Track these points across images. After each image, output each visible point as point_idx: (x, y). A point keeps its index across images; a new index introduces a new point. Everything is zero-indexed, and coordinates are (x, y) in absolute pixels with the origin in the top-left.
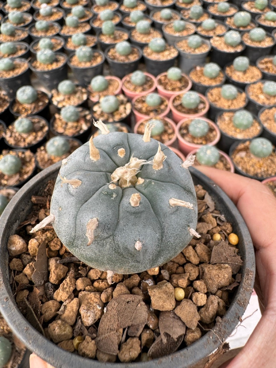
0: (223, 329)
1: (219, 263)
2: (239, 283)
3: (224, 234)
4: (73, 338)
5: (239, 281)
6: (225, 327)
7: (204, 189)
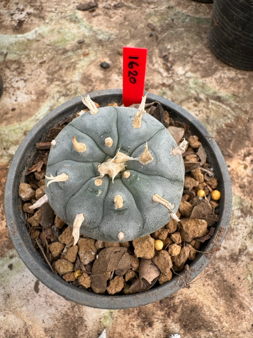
0: (189, 276)
1: (197, 218)
2: (211, 236)
3: (208, 189)
4: (74, 271)
5: (211, 235)
6: (190, 274)
7: (199, 140)
